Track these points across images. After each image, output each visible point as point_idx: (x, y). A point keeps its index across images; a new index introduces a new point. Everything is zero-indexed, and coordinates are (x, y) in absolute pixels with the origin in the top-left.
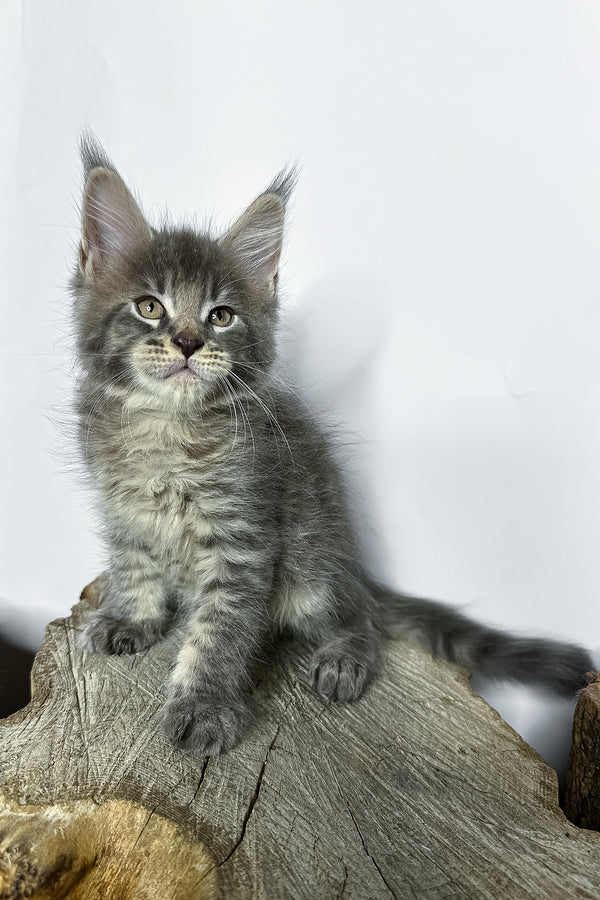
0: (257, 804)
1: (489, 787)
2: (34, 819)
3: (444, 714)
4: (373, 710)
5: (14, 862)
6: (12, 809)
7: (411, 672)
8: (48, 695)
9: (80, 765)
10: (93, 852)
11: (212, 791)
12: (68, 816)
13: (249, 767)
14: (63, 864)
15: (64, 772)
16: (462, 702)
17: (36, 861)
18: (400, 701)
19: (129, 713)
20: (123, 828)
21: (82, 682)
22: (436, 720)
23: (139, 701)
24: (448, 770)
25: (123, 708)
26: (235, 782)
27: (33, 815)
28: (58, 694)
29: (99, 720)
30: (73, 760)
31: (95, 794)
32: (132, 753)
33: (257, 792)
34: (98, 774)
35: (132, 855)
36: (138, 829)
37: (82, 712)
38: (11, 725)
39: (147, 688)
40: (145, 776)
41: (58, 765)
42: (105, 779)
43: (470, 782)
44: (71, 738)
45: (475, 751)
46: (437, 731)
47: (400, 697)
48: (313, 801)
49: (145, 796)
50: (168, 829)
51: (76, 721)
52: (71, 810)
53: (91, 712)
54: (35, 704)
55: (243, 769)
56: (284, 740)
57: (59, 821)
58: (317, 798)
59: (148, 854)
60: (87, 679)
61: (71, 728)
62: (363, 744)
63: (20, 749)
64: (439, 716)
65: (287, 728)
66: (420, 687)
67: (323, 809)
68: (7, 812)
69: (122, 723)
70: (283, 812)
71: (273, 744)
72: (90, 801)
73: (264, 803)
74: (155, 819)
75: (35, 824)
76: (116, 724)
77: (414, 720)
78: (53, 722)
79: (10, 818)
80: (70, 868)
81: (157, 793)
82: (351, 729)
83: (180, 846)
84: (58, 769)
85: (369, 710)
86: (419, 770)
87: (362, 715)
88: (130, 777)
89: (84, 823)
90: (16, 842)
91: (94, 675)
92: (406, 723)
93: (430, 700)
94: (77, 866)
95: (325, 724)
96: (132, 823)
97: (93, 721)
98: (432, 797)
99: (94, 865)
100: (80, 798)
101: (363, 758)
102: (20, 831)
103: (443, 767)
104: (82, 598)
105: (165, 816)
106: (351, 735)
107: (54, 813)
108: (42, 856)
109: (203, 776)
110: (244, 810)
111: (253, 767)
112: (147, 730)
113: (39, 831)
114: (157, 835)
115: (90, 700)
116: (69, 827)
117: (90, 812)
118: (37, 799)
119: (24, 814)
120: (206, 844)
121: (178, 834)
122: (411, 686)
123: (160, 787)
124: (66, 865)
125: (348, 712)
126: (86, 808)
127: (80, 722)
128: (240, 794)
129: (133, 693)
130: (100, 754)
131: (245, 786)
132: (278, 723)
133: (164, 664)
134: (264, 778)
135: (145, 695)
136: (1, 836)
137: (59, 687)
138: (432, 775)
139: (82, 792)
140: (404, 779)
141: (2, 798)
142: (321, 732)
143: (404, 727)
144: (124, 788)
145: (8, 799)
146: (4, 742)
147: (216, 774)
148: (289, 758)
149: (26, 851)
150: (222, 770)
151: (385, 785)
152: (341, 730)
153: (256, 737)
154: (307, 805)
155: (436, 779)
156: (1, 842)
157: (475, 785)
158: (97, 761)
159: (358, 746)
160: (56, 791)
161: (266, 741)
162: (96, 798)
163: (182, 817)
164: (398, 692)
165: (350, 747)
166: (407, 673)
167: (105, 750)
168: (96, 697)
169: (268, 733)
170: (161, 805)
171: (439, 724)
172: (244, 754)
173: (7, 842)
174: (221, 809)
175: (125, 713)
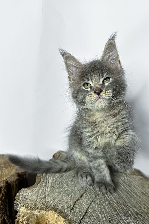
0: (85, 216)
2: (31, 213)
3: (141, 197)
4: (122, 194)
5: (25, 223)
6: (26, 210)
7: (135, 184)
8: (39, 182)
9: (44, 201)
11: (75, 211)
12: (39, 214)
13: (85, 206)
15: (40, 202)
16: (147, 194)
17: (30, 223)
18: (130, 192)
19: (58, 189)
20: (52, 217)
21: (48, 180)
22: (139, 198)
23: (61, 186)
24: (139, 212)
25: (57, 187)
26: (81, 209)
27: (31, 212)
28: (42, 183)
29: (50, 190)
30: (42, 199)
31: (46, 209)
32: (57, 199)
33: (86, 213)
34: (47, 204)
36: (55, 218)
37: (47, 187)
38: (29, 189)
39: (64, 183)
40: (59, 205)
41: (39, 200)
42: (49, 205)
43: (144, 216)
44: (43, 194)
45: (147, 208)
46: (138, 201)
47: (130, 191)
48: (100, 217)
49: (58, 211)
50: (62, 219)
51: (45, 190)
52: (40, 212)
53: (49, 188)
54: (36, 185)
55: (84, 206)
56: (96, 200)
57: (37, 214)
58: (102, 216)
60: (50, 179)
61: (43, 191)
62: (117, 203)
63: (31, 195)
64: (140, 197)
65: (98, 197)
66: (137, 189)
67: (102, 219)
68: (25, 211)
69: (56, 191)
70: (91, 218)
71: (93, 200)
72: (44, 210)
73: (87, 216)
74: (59, 217)
75: (31, 214)
76: (54, 192)
77: (132, 198)
78: (39, 190)
79: (26, 212)
81: (61, 210)
82: (115, 198)
86: (131, 211)
87: (119, 195)
88: (55, 205)
89: (43, 215)
90: (26, 218)
91: (51, 178)
92: (130, 198)
93: (138, 192)
95: (108, 196)
96: (54, 217)
97: (49, 190)
98: (132, 219)
100: (42, 209)
101: (116, 206)
102: (27, 215)
103: (138, 211)
104: (53, 156)
105: (62, 216)
106: (115, 200)
107: (36, 212)
108: (32, 222)
109: (73, 207)
110: (82, 217)
111: (86, 206)
112: (62, 194)
113: (32, 216)
114: (59, 220)
115: (49, 184)
116: (39, 216)
117: (44, 213)
118: (32, 208)
119: (29, 212)
121: (64, 221)
122: (134, 188)
123: (62, 209)
125: (115, 194)
126: (43, 212)
128: (82, 213)
129: (60, 184)
131: (83, 211)
132: (96, 195)
133: (69, 177)
134: (89, 209)
135: (63, 184)
136: (23, 217)
137: (42, 181)
138: (134, 213)
139: (43, 208)
140: (126, 213)
141: (24, 207)
142: (107, 198)
143: (129, 199)
144: (53, 208)
145: (26, 207)
146: (27, 194)
147: (77, 207)
148: (96, 205)
149: (28, 221)
150: (78, 206)
151: (120, 214)
152: (112, 198)
153: (89, 198)
154: (98, 218)
155: (135, 214)
156: (23, 218)
157: (145, 217)
158: (48, 200)
159: (115, 203)
160: (37, 207)
161: (91, 199)
162: (46, 210)
163: (66, 217)
164: (130, 190)
165: (113, 203)
166: (134, 185)
167: (51, 198)
168: (51, 184)
169: (92, 197)
170: (61, 213)
171: (139, 199)
172: (85, 202)
173: (24, 218)
174: (76, 216)
175: (57, 189)
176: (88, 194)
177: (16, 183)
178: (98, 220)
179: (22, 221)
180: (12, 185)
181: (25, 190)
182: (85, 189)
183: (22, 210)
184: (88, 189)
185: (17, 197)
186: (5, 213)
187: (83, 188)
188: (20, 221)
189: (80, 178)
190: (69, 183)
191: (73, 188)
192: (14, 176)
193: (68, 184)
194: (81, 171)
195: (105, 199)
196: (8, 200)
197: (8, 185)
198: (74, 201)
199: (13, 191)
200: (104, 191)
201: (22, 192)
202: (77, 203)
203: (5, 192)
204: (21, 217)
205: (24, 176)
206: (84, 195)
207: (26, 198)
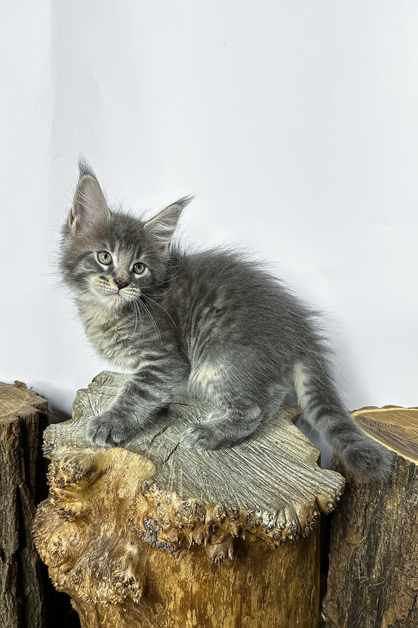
0: (175, 452)
5: (73, 467)
6: (70, 450)
8: (81, 415)
10: (105, 467)
11: (156, 447)
13: (173, 441)
14: (92, 469)
17: (82, 466)
20: (118, 458)
26: (166, 445)
27: (80, 452)
28: (86, 415)
33: (176, 449)
35: (122, 469)
36: (124, 459)
38: (66, 424)
49: (126, 446)
50: (136, 457)
52: (95, 450)
54: (76, 418)
55: (170, 442)
57: (90, 454)
59: (128, 468)
60: (99, 411)
63: (71, 432)
68: (68, 451)
73: (178, 451)
74: (131, 454)
75: (81, 455)
79: (70, 453)
80: (95, 471)
89: (101, 456)
90: (73, 461)
94: (98, 471)
96: (122, 455)
99: (105, 472)
102: (74, 457)
104: (93, 381)
105: (135, 453)
107: (88, 451)
108: (85, 465)
109: (152, 442)
110: (169, 453)
111: (175, 442)
113: (82, 457)
114: (132, 460)
116: (95, 456)
117: (104, 452)
118: (81, 446)
119: (76, 452)
121: (140, 459)
123: (133, 445)
124: (94, 469)
126: (101, 450)
128: (168, 448)
131: (170, 446)
136: (66, 459)
141: (65, 447)
146: (64, 430)
147: (158, 442)
149: (78, 464)
150: (162, 441)
156: (66, 461)
163: (142, 453)
170: (133, 449)
173: (69, 461)
174: (159, 452)
176: (175, 428)
179: (65, 466)
181: (58, 426)
183: (61, 452)
185: (46, 436)
188: (62, 468)
198: (152, 436)
201: (54, 428)
202: (159, 438)
204: (62, 462)
207: (64, 435)
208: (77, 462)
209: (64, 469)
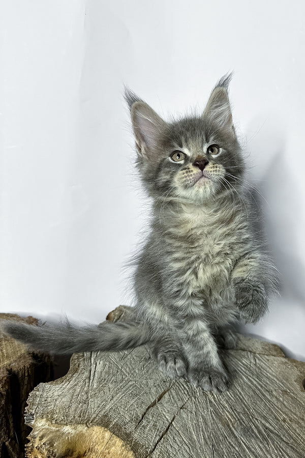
0: (165, 436)
1: (292, 440)
2: (58, 431)
3: (281, 399)
4: (242, 393)
5: (46, 450)
6: (49, 425)
8: (76, 371)
9: (83, 408)
10: (84, 449)
11: (144, 427)
13: (167, 417)
14: (68, 453)
15: (75, 410)
16: (293, 393)
17: (56, 450)
18: (259, 390)
19: (114, 384)
20: (99, 439)
21: (94, 366)
22: (275, 402)
23: (120, 377)
24: (273, 429)
25: (111, 381)
26: (157, 423)
27: (58, 429)
28: (81, 371)
29: (98, 386)
30: (81, 404)
31: (88, 422)
32: (110, 404)
33: (167, 429)
34: (91, 413)
35: (102, 453)
36: (106, 441)
37: (91, 381)
38: (55, 385)
39: (126, 371)
40: (113, 416)
41: (74, 406)
42: (94, 416)
43: (282, 436)
44: (83, 394)
45: (290, 421)
46: (274, 408)
47: (260, 387)
48: (195, 437)
49: (111, 426)
50: (119, 442)
51: (87, 385)
52: (75, 429)
53: (95, 381)
54: (69, 375)
55: (164, 417)
56: (190, 405)
57: (69, 433)
58: (198, 436)
59: (109, 453)
60: (98, 364)
61: (84, 389)
62: (230, 411)
63: (58, 397)
64: (278, 399)
65: (193, 398)
66: (272, 383)
67: (199, 442)
68: (47, 426)
69: (109, 388)
70: (177, 441)
71: (183, 406)
72: (85, 425)
73: (169, 436)
74: (114, 437)
75: (58, 433)
76: (106, 389)
77: (263, 400)
78: (76, 385)
79: (47, 429)
80: (72, 455)
81: (117, 425)
82: (227, 402)
83: (123, 451)
84: (73, 408)
85: (240, 393)
86: (257, 427)
87: (235, 395)
88: (106, 416)
89: (81, 435)
90: (48, 441)
91: (101, 362)
92: (258, 402)
93: (275, 390)
94: (75, 455)
95: (214, 398)
96: (103, 438)
97: (95, 387)
98: (259, 443)
99: (84, 455)
100: (81, 423)
101: (228, 418)
102: (51, 435)
103: (270, 427)
105: (118, 436)
106: (226, 405)
107: (67, 429)
108: (59, 448)
109: (142, 419)
110: (158, 438)
111: (169, 417)
112: (120, 393)
113: (59, 437)
114: (114, 445)
115: (96, 375)
116: (73, 436)
117: (84, 431)
118: (60, 422)
119: (54, 428)
120: (134, 452)
121: (123, 446)
122: (268, 382)
123: (120, 422)
124: (70, 454)
125: (228, 393)
126: (82, 428)
127: (89, 386)
128: (158, 430)
129: (118, 373)
130: (94, 403)
131: (161, 426)
132: (189, 395)
133: (138, 359)
134: (173, 423)
135: (124, 374)
136: (41, 438)
137: (82, 367)
138: (263, 431)
139: (82, 420)
140: (247, 431)
141: (45, 419)
142: (211, 402)
143: (256, 404)
144: (102, 420)
145: (47, 420)
146: (51, 393)
147: (149, 419)
148: (189, 414)
149: (52, 445)
150: (153, 417)
151: (236, 433)
152: (221, 402)
153: (175, 401)
154: (191, 439)
155: (264, 433)
156: (42, 440)
157: (284, 439)
158: (92, 406)
159: (228, 411)
160: (70, 419)
161: (180, 404)
162: (88, 424)
163: (126, 438)
164: (260, 385)
165: (223, 411)
166: (269, 374)
167: (98, 401)
168: (100, 374)
169: (182, 400)
170: (117, 431)
171: (276, 404)
172: (166, 410)
173: (44, 440)
174: (147, 436)
175: (112, 383)
176: (174, 393)
177: (28, 371)
178: (190, 445)
179: (39, 446)
180: (20, 376)
181: (47, 385)
182: (168, 384)
183: (40, 425)
184: (174, 384)
185: (29, 400)
186: (6, 433)
187: (164, 382)
188: (36, 447)
189: (163, 362)
190: (137, 371)
191: (144, 382)
192: (25, 357)
193: (135, 375)
194: (163, 348)
195: (207, 403)
196: (11, 407)
197: (13, 378)
198: (145, 407)
199: (23, 389)
200: (206, 387)
201: (41, 389)
202: (152, 410)
203: (7, 391)
204: (38, 439)
205: (46, 358)
206: (166, 395)
207: (49, 401)
208: (51, 444)
209: (38, 448)
